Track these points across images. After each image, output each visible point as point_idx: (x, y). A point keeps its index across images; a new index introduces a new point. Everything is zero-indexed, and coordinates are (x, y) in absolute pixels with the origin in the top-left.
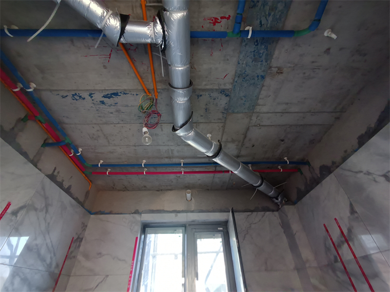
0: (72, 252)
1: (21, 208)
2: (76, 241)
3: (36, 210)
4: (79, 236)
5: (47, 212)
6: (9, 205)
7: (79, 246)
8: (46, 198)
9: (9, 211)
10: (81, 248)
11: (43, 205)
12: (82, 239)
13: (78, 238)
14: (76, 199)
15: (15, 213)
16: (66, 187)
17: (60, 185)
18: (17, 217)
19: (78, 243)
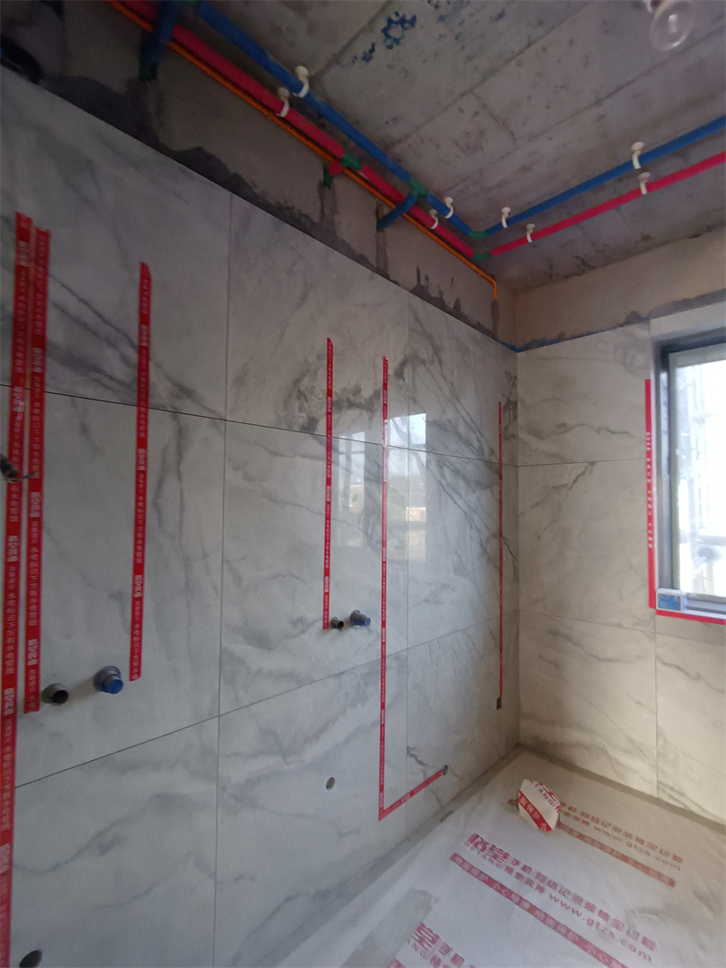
0: (506, 428)
1: (403, 364)
2: (508, 408)
3: (423, 362)
4: (508, 400)
5: (441, 362)
6: (385, 362)
7: (515, 417)
8: (430, 337)
9: (391, 371)
10: (521, 420)
11: (431, 352)
12: (516, 403)
13: (509, 402)
14: (477, 326)
15: (399, 374)
16: (452, 306)
17: (439, 304)
18: (404, 380)
19: (512, 412)
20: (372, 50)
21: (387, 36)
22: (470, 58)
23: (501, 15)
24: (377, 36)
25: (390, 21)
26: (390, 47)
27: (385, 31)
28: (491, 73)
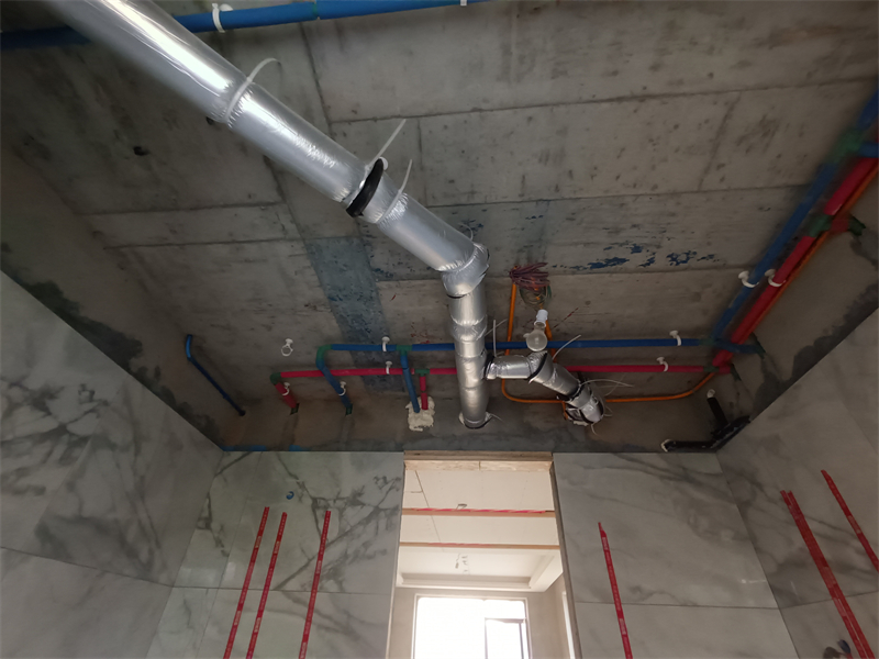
20: (703, 258)
21: (688, 259)
22: (673, 215)
23: (634, 226)
24: (692, 262)
25: (678, 264)
26: (695, 253)
27: (685, 262)
28: (674, 194)
